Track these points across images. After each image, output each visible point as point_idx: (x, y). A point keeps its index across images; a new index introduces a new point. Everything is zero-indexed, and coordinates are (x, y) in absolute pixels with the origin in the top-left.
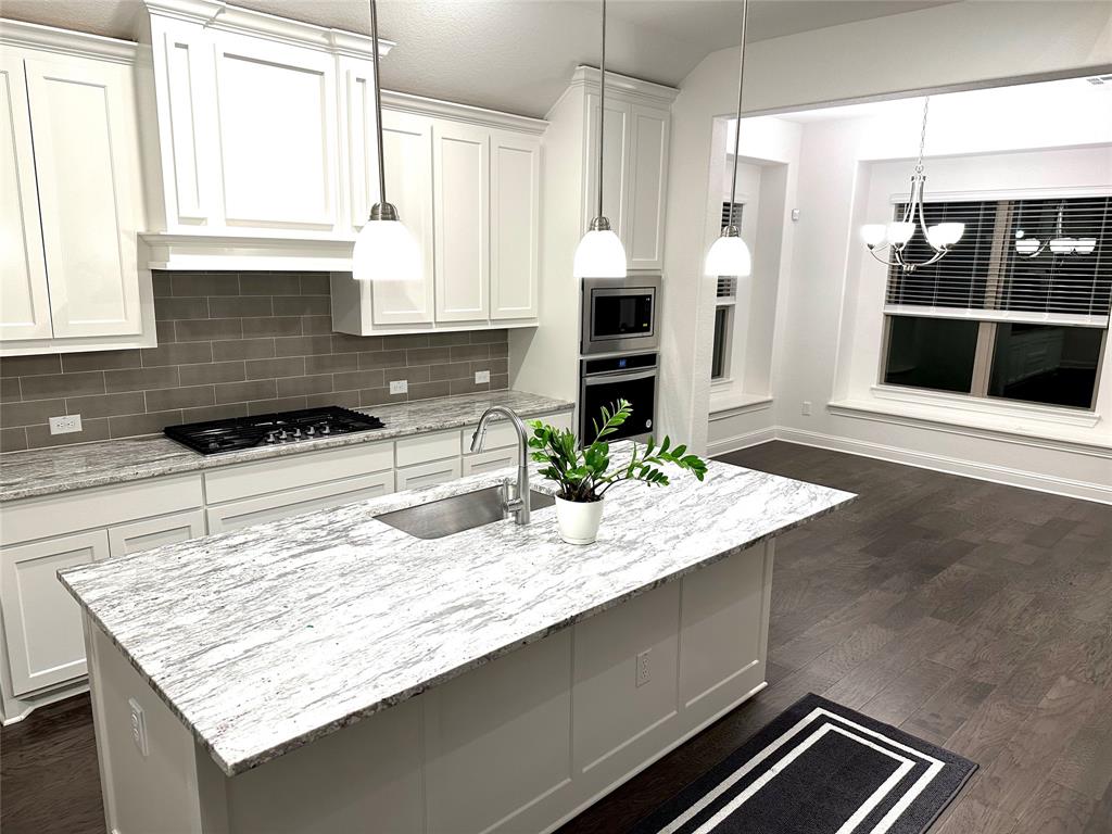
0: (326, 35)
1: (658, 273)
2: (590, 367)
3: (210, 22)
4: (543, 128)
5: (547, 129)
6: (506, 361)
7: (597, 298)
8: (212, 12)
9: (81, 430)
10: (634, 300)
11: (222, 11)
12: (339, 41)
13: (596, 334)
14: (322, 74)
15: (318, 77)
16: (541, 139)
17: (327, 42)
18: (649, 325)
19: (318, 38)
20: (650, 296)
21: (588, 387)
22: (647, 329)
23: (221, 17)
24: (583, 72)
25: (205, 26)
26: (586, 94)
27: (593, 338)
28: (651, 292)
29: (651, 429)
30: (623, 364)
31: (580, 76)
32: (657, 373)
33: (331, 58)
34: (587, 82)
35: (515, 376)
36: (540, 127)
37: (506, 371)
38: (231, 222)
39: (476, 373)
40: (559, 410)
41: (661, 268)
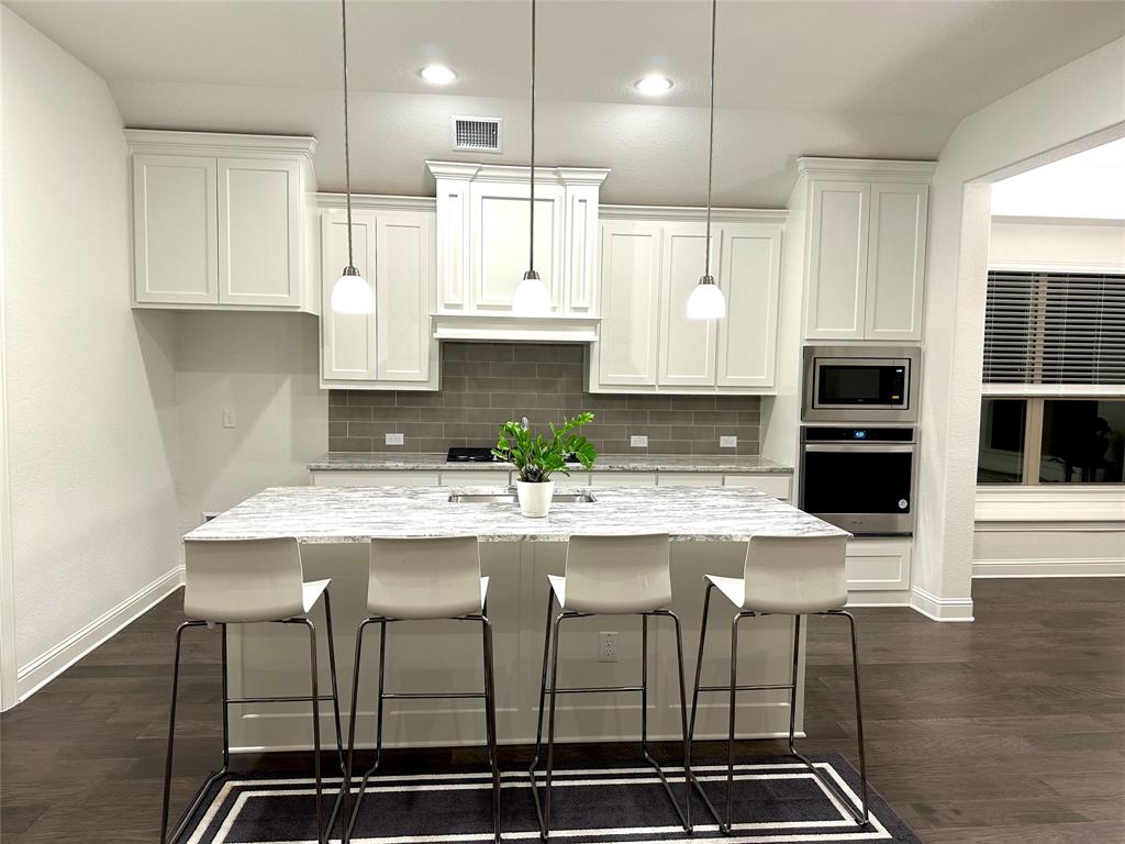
0: (554, 173)
1: (918, 345)
2: (810, 434)
3: (474, 178)
6: (757, 430)
7: (821, 367)
8: (473, 172)
9: (403, 443)
10: (878, 372)
11: (480, 169)
12: (564, 176)
13: (820, 403)
14: (553, 200)
15: (550, 203)
16: (783, 226)
17: (556, 177)
18: (902, 397)
20: (903, 368)
21: (808, 453)
22: (900, 402)
23: (479, 173)
24: (803, 163)
25: (471, 182)
26: (809, 181)
27: (817, 405)
28: (905, 364)
29: (906, 510)
30: (861, 434)
31: (801, 167)
32: (915, 449)
33: (562, 188)
34: (811, 171)
35: (763, 442)
36: (783, 216)
37: (757, 439)
38: (480, 307)
39: (722, 438)
40: (771, 472)
41: (919, 339)
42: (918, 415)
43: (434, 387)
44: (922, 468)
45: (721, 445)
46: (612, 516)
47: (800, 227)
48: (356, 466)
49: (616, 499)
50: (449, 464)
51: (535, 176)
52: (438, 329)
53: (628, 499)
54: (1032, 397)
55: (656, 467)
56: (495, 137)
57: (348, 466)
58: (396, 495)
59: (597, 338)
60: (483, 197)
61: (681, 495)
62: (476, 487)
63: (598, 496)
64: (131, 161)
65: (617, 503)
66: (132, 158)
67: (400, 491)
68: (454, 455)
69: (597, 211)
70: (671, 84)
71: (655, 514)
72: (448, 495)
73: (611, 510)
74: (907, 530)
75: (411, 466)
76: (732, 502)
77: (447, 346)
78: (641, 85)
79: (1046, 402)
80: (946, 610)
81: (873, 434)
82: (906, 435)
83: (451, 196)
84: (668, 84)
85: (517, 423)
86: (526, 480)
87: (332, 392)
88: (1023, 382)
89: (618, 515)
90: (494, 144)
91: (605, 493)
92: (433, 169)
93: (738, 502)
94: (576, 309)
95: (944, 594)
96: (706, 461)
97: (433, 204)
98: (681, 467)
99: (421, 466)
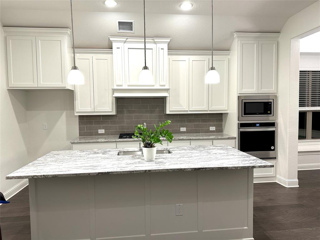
0: (153, 39)
2: (242, 125)
3: (125, 42)
4: (229, 53)
5: (231, 53)
6: (222, 124)
7: (244, 103)
8: (125, 40)
9: (104, 133)
10: (263, 103)
11: (127, 39)
12: (156, 40)
13: (244, 115)
14: (152, 49)
15: (151, 50)
16: (229, 57)
17: (153, 41)
18: (271, 112)
19: (151, 41)
20: (271, 102)
21: (241, 132)
23: (127, 40)
24: (236, 35)
25: (124, 43)
26: (238, 41)
27: (243, 115)
28: (272, 101)
29: (274, 150)
30: (258, 125)
31: (235, 36)
32: (276, 129)
33: (155, 45)
34: (238, 37)
35: (224, 129)
36: (228, 53)
37: (222, 127)
38: (129, 86)
39: (210, 127)
40: (229, 138)
41: (276, 92)
42: (277, 118)
43: (114, 113)
44: (279, 135)
45: (210, 130)
46: (179, 160)
47: (235, 56)
48: (87, 141)
49: (179, 152)
50: (119, 139)
51: (146, 41)
52: (115, 94)
53: (183, 151)
54: (308, 111)
55: (190, 138)
56: (132, 27)
57: (84, 141)
58: (98, 153)
59: (168, 95)
60: (128, 48)
61: (202, 149)
62: (128, 148)
63: (173, 150)
64: (6, 38)
65: (180, 153)
66: (6, 37)
67: (99, 151)
68: (121, 137)
69: (167, 53)
70: (192, 5)
71: (195, 158)
72: (117, 152)
73: (178, 156)
74: (274, 157)
75: (106, 140)
76: (222, 151)
77: (118, 99)
78: (182, 6)
79: (312, 112)
80: (290, 183)
81: (262, 125)
82: (273, 124)
83: (117, 48)
84: (191, 5)
85: (142, 125)
86: (146, 147)
87: (80, 116)
88: (305, 106)
89: (181, 159)
90: (132, 30)
91: (175, 149)
92: (111, 39)
93: (224, 152)
94: (161, 86)
95: (289, 178)
96: (206, 136)
97: (112, 52)
98: (198, 138)
99: (110, 140)
